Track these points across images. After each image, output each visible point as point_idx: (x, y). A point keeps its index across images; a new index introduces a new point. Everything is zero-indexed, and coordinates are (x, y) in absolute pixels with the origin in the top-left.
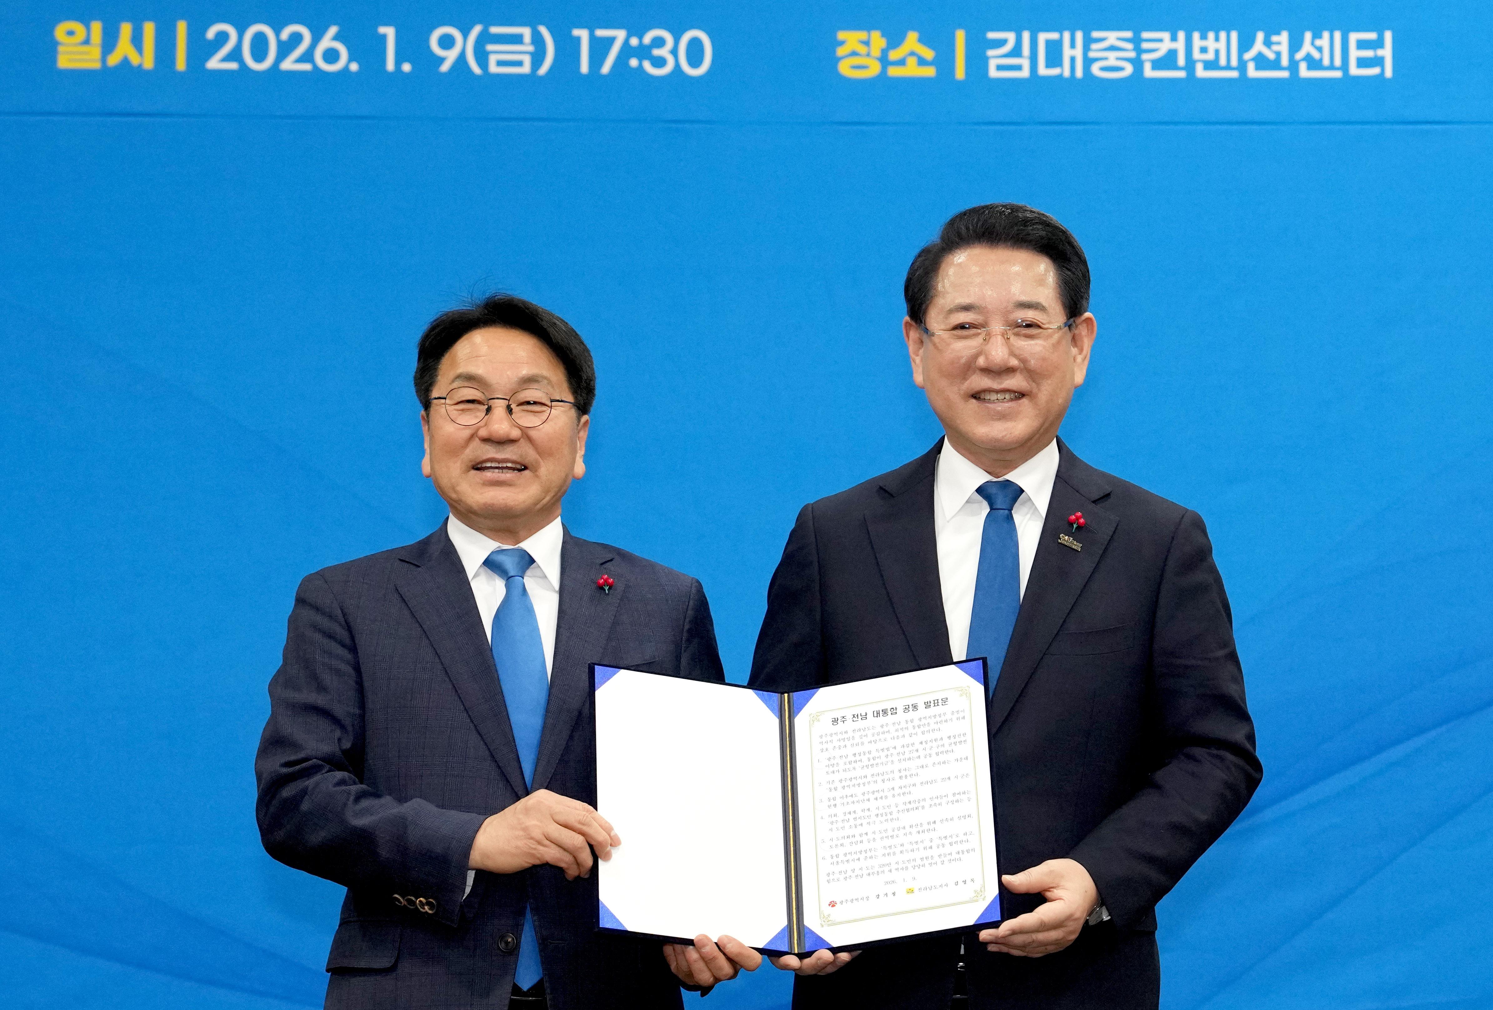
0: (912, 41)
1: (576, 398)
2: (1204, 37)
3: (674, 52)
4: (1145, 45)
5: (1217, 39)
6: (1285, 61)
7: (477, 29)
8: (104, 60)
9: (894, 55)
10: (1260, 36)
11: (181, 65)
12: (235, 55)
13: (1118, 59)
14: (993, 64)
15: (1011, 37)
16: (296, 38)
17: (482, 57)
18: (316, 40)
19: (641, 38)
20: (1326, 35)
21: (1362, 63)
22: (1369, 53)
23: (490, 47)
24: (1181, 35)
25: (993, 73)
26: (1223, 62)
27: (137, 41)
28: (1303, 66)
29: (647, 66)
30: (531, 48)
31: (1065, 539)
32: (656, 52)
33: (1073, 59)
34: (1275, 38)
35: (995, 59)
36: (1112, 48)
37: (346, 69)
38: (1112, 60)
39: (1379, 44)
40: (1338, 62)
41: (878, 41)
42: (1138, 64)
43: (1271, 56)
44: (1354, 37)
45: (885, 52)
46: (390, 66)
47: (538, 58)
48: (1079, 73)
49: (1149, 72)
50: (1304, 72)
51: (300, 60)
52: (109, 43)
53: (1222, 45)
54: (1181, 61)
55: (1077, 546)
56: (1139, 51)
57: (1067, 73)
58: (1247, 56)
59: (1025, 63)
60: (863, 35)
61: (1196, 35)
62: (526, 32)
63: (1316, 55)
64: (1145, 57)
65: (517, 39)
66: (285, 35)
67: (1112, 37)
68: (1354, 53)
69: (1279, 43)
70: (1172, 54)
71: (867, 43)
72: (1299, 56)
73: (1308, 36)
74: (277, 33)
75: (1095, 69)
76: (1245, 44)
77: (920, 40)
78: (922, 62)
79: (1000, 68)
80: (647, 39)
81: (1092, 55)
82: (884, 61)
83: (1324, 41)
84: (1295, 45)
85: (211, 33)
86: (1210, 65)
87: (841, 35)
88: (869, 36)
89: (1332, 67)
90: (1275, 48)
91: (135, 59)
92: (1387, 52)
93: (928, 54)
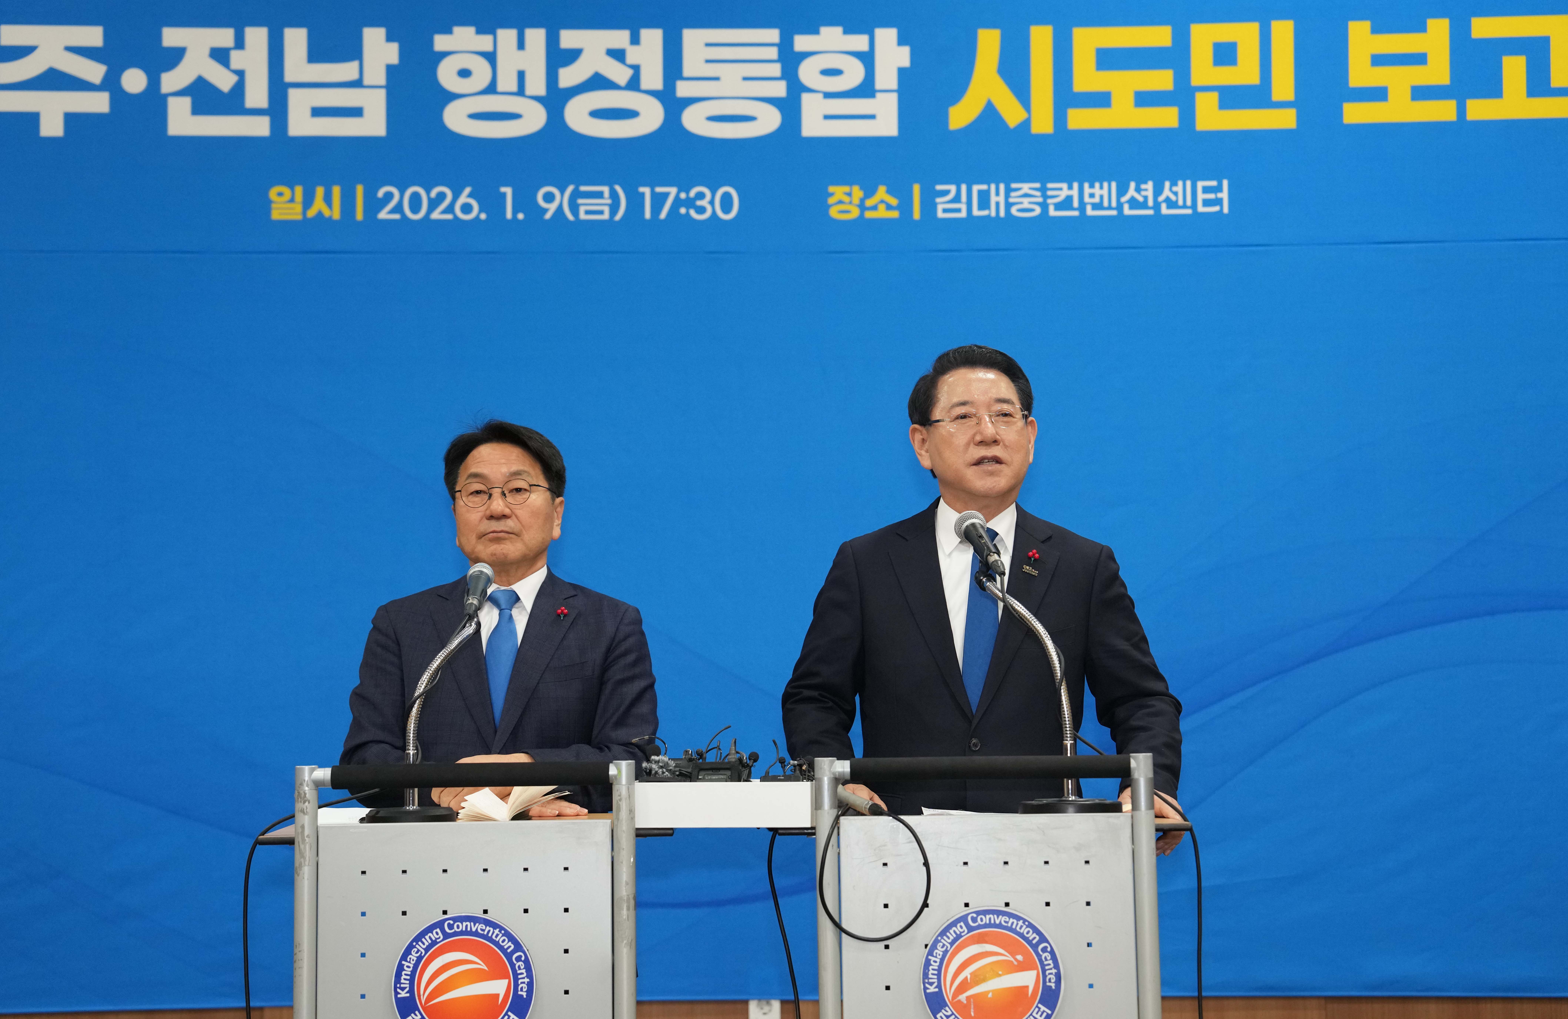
0: (882, 192)
1: (550, 484)
2: (1092, 186)
3: (712, 203)
4: (1050, 193)
5: (1101, 188)
6: (1151, 203)
7: (570, 188)
8: (304, 213)
9: (869, 203)
10: (1133, 185)
11: (359, 216)
12: (398, 209)
13: (1030, 203)
14: (940, 208)
15: (953, 188)
16: (441, 196)
17: (574, 208)
18: (456, 197)
19: (687, 192)
20: (1180, 183)
21: (1206, 203)
22: (1211, 196)
23: (580, 201)
24: (1076, 185)
25: (940, 214)
26: (1106, 204)
27: (328, 200)
28: (1164, 206)
29: (692, 213)
30: (609, 201)
31: (1027, 568)
32: (699, 203)
33: (998, 204)
34: (1143, 186)
35: (942, 204)
36: (1026, 195)
37: (477, 217)
38: (1026, 203)
39: (1219, 189)
40: (1189, 203)
41: (857, 193)
42: (1044, 206)
43: (1141, 199)
44: (1200, 184)
45: (862, 201)
46: (509, 215)
47: (614, 208)
48: (1002, 214)
49: (1052, 212)
50: (1165, 210)
51: (444, 212)
52: (308, 201)
53: (1105, 192)
54: (1076, 204)
55: (1035, 573)
56: (1045, 197)
57: (993, 214)
58: (1124, 199)
59: (964, 207)
60: (847, 189)
61: (1086, 185)
62: (606, 190)
63: (1173, 198)
64: (1049, 201)
65: (600, 195)
66: (433, 194)
67: (1026, 187)
68: (1201, 196)
69: (1146, 190)
70: (1069, 199)
71: (849, 194)
72: (1161, 198)
73: (1167, 184)
74: (428, 192)
75: (1014, 211)
76: (1122, 191)
77: (888, 192)
78: (889, 207)
79: (945, 211)
80: (692, 194)
81: (1011, 200)
82: (862, 207)
83: (1179, 188)
84: (1158, 191)
85: (381, 193)
86: (1097, 207)
87: (831, 189)
88: (851, 189)
89: (1184, 206)
90: (1143, 193)
91: (327, 212)
92: (1224, 195)
93: (894, 202)
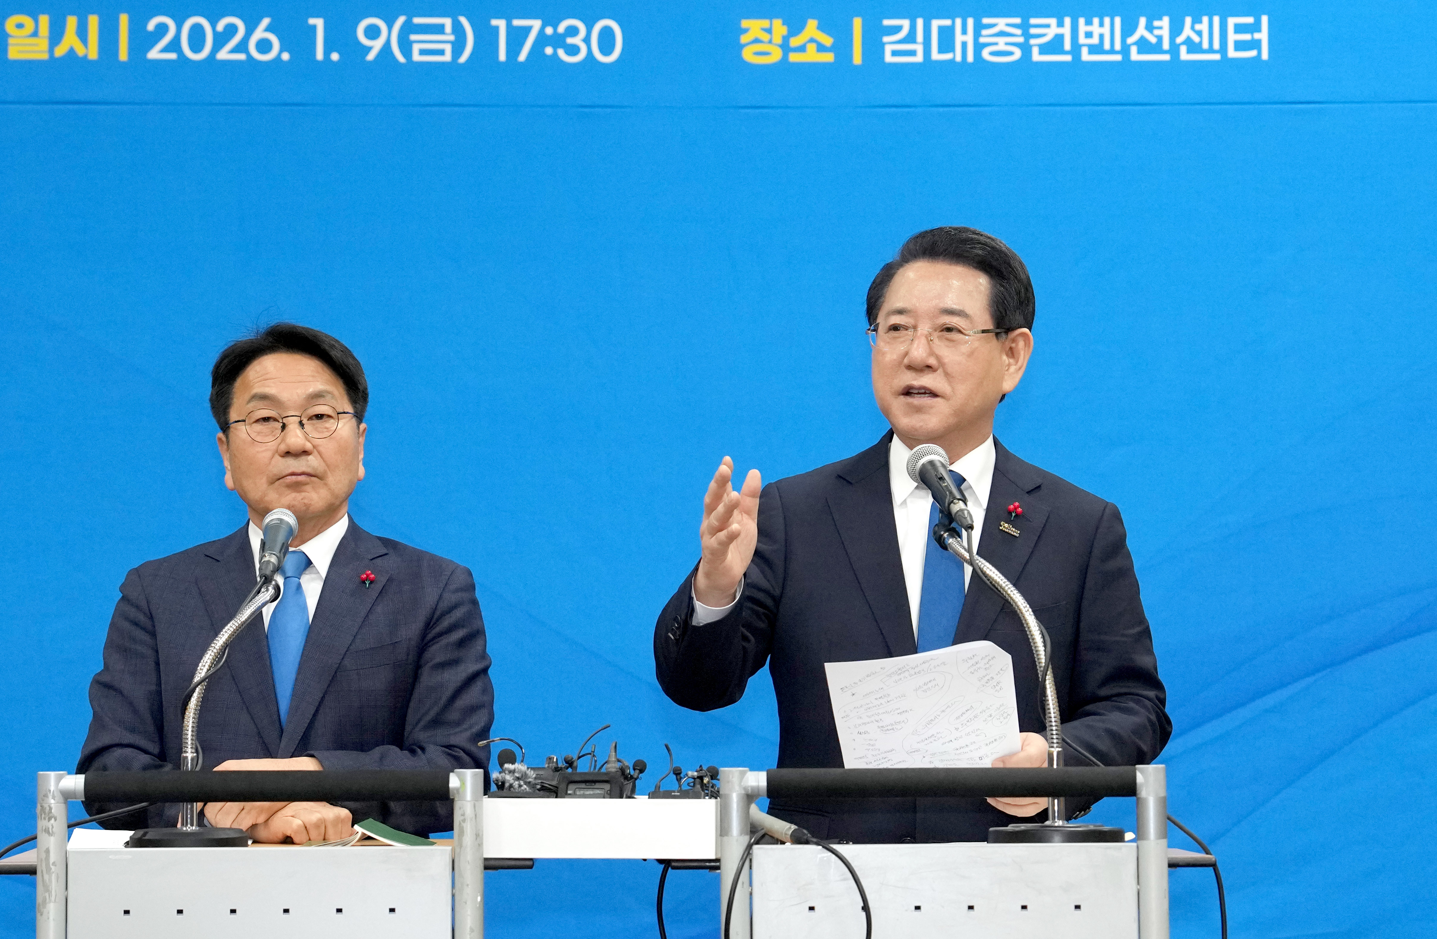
0: (811, 28)
2: (1089, 23)
3: (587, 40)
4: (1033, 31)
5: (1101, 25)
6: (1166, 46)
7: (401, 20)
8: (51, 50)
9: (795, 42)
10: (1143, 21)
11: (123, 55)
12: (174, 45)
13: (1007, 44)
14: (888, 49)
15: (906, 23)
16: (231, 30)
17: (406, 46)
18: (250, 31)
19: (555, 28)
20: (1205, 19)
21: (1240, 46)
22: (1247, 37)
23: (413, 37)
24: (1067, 21)
25: (889, 58)
26: (1107, 46)
27: (82, 34)
28: (1183, 49)
29: (561, 53)
30: (452, 38)
32: (570, 41)
33: (964, 45)
34: (1156, 23)
35: (890, 44)
36: (1002, 34)
37: (278, 57)
38: (1001, 44)
39: (1256, 27)
40: (1216, 46)
41: (780, 29)
42: (1026, 48)
43: (1153, 40)
44: (1232, 21)
45: (786, 39)
46: (320, 56)
47: (458, 47)
48: (970, 58)
49: (1036, 56)
50: (1184, 55)
51: (234, 50)
52: (56, 36)
53: (1106, 30)
54: (1067, 46)
56: (1027, 36)
57: (959, 58)
58: (1130, 40)
59: (919, 48)
60: (765, 23)
61: (1082, 21)
62: (447, 22)
63: (1196, 39)
64: (1033, 41)
65: (440, 29)
66: (220, 27)
67: (1002, 23)
68: (1232, 37)
69: (1160, 28)
70: (1060, 38)
71: (769, 31)
72: (1179, 40)
73: (1188, 20)
74: (213, 25)
75: (985, 54)
76: (1128, 29)
77: (820, 28)
78: (821, 48)
79: (895, 53)
80: (561, 28)
81: (982, 40)
82: (785, 47)
83: (1203, 26)
84: (1176, 29)
85: (151, 26)
86: (1095, 49)
87: (745, 23)
88: (771, 24)
89: (1211, 50)
90: (1157, 32)
91: (80, 51)
92: (1263, 36)
93: (827, 41)
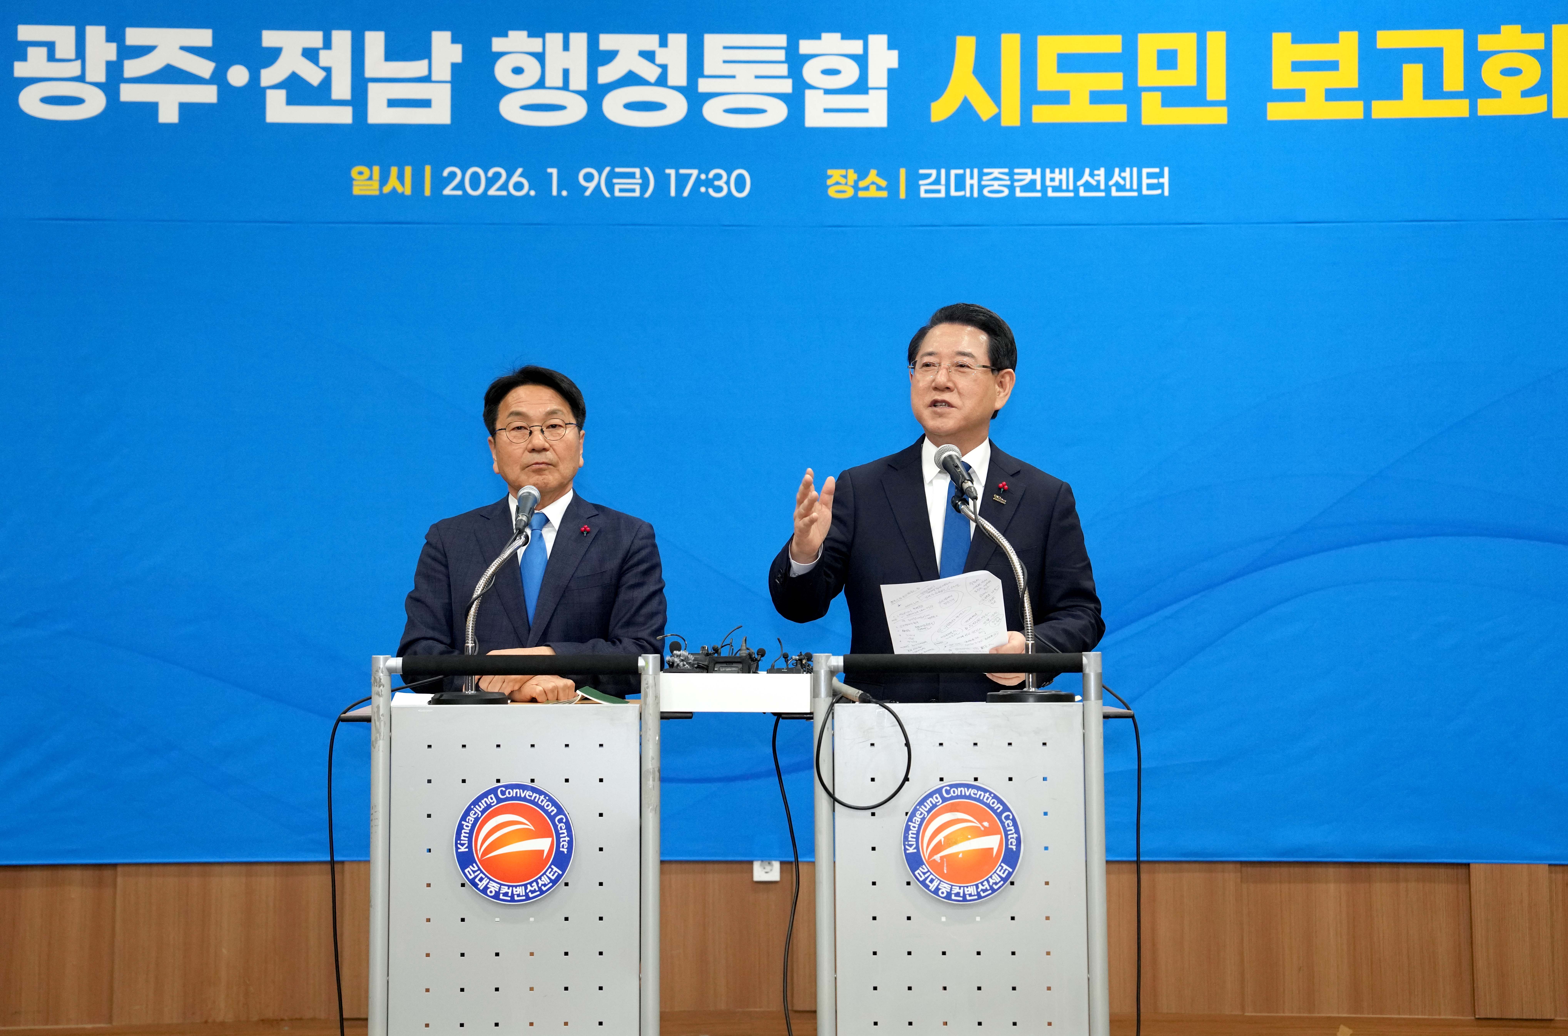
0: (873, 175)
2: (1052, 172)
3: (728, 183)
4: (1016, 177)
5: (1061, 173)
6: (1102, 187)
7: (607, 169)
8: (381, 189)
9: (862, 184)
10: (1087, 171)
11: (427, 192)
12: (461, 186)
13: (999, 185)
14: (922, 189)
15: (934, 172)
16: (497, 176)
17: (610, 187)
18: (509, 177)
19: (707, 175)
20: (1128, 170)
21: (1150, 187)
22: (1155, 181)
23: (615, 181)
24: (1039, 170)
25: (923, 195)
26: (1064, 187)
27: (401, 178)
28: (1114, 189)
29: (711, 191)
30: (640, 181)
32: (716, 183)
33: (972, 186)
34: (1096, 172)
35: (924, 186)
36: (996, 179)
37: (528, 194)
38: (996, 185)
39: (1160, 175)
40: (1135, 187)
41: (852, 175)
42: (1012, 188)
43: (1094, 183)
44: (1145, 171)
45: (856, 182)
46: (555, 192)
47: (644, 187)
48: (976, 195)
49: (1018, 194)
50: (1114, 193)
51: (500, 189)
52: (384, 179)
53: (1064, 177)
54: (1039, 187)
56: (1013, 180)
57: (968, 195)
58: (1079, 183)
59: (943, 188)
60: (843, 172)
61: (1048, 171)
62: (637, 171)
63: (1122, 182)
64: (1016, 184)
65: (632, 176)
66: (490, 174)
67: (996, 172)
68: (1145, 181)
69: (1099, 175)
70: (1033, 182)
71: (845, 177)
72: (1111, 183)
73: (1117, 170)
74: (486, 173)
75: (985, 192)
76: (1078, 176)
77: (878, 175)
78: (879, 188)
79: (927, 191)
80: (711, 175)
81: (983, 183)
82: (856, 187)
83: (1127, 174)
84: (1109, 176)
85: (446, 173)
86: (1056, 189)
87: (830, 172)
88: (847, 172)
89: (1131, 190)
90: (1096, 178)
91: (400, 189)
92: (1165, 180)
93: (883, 183)
